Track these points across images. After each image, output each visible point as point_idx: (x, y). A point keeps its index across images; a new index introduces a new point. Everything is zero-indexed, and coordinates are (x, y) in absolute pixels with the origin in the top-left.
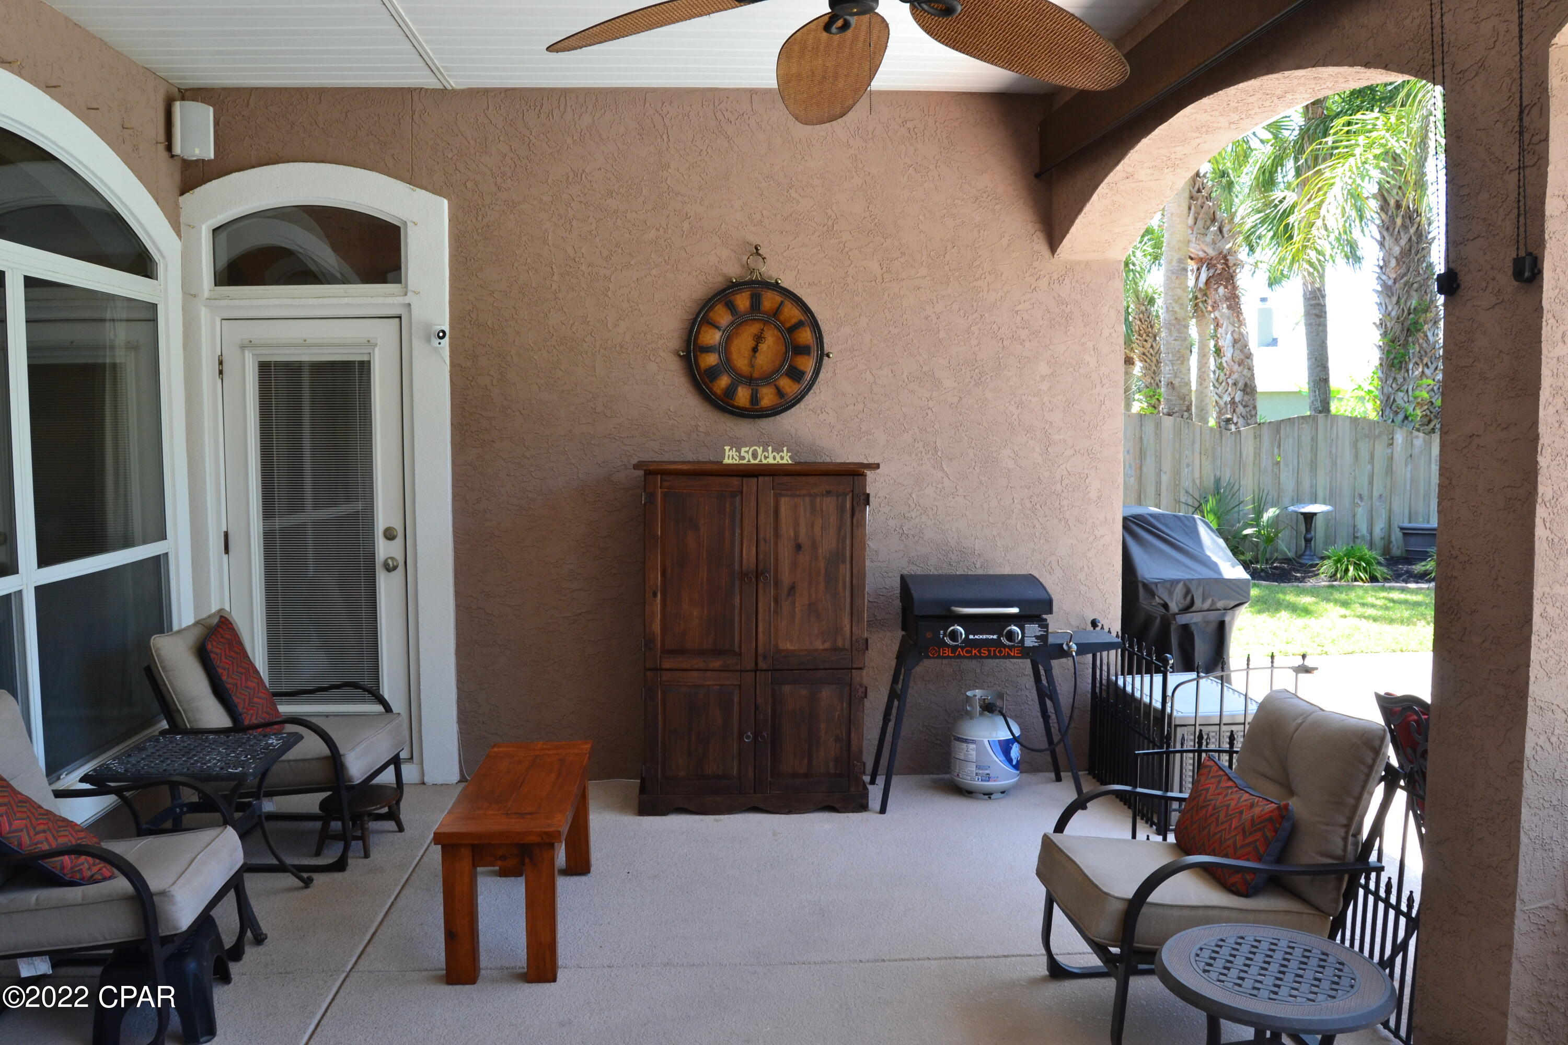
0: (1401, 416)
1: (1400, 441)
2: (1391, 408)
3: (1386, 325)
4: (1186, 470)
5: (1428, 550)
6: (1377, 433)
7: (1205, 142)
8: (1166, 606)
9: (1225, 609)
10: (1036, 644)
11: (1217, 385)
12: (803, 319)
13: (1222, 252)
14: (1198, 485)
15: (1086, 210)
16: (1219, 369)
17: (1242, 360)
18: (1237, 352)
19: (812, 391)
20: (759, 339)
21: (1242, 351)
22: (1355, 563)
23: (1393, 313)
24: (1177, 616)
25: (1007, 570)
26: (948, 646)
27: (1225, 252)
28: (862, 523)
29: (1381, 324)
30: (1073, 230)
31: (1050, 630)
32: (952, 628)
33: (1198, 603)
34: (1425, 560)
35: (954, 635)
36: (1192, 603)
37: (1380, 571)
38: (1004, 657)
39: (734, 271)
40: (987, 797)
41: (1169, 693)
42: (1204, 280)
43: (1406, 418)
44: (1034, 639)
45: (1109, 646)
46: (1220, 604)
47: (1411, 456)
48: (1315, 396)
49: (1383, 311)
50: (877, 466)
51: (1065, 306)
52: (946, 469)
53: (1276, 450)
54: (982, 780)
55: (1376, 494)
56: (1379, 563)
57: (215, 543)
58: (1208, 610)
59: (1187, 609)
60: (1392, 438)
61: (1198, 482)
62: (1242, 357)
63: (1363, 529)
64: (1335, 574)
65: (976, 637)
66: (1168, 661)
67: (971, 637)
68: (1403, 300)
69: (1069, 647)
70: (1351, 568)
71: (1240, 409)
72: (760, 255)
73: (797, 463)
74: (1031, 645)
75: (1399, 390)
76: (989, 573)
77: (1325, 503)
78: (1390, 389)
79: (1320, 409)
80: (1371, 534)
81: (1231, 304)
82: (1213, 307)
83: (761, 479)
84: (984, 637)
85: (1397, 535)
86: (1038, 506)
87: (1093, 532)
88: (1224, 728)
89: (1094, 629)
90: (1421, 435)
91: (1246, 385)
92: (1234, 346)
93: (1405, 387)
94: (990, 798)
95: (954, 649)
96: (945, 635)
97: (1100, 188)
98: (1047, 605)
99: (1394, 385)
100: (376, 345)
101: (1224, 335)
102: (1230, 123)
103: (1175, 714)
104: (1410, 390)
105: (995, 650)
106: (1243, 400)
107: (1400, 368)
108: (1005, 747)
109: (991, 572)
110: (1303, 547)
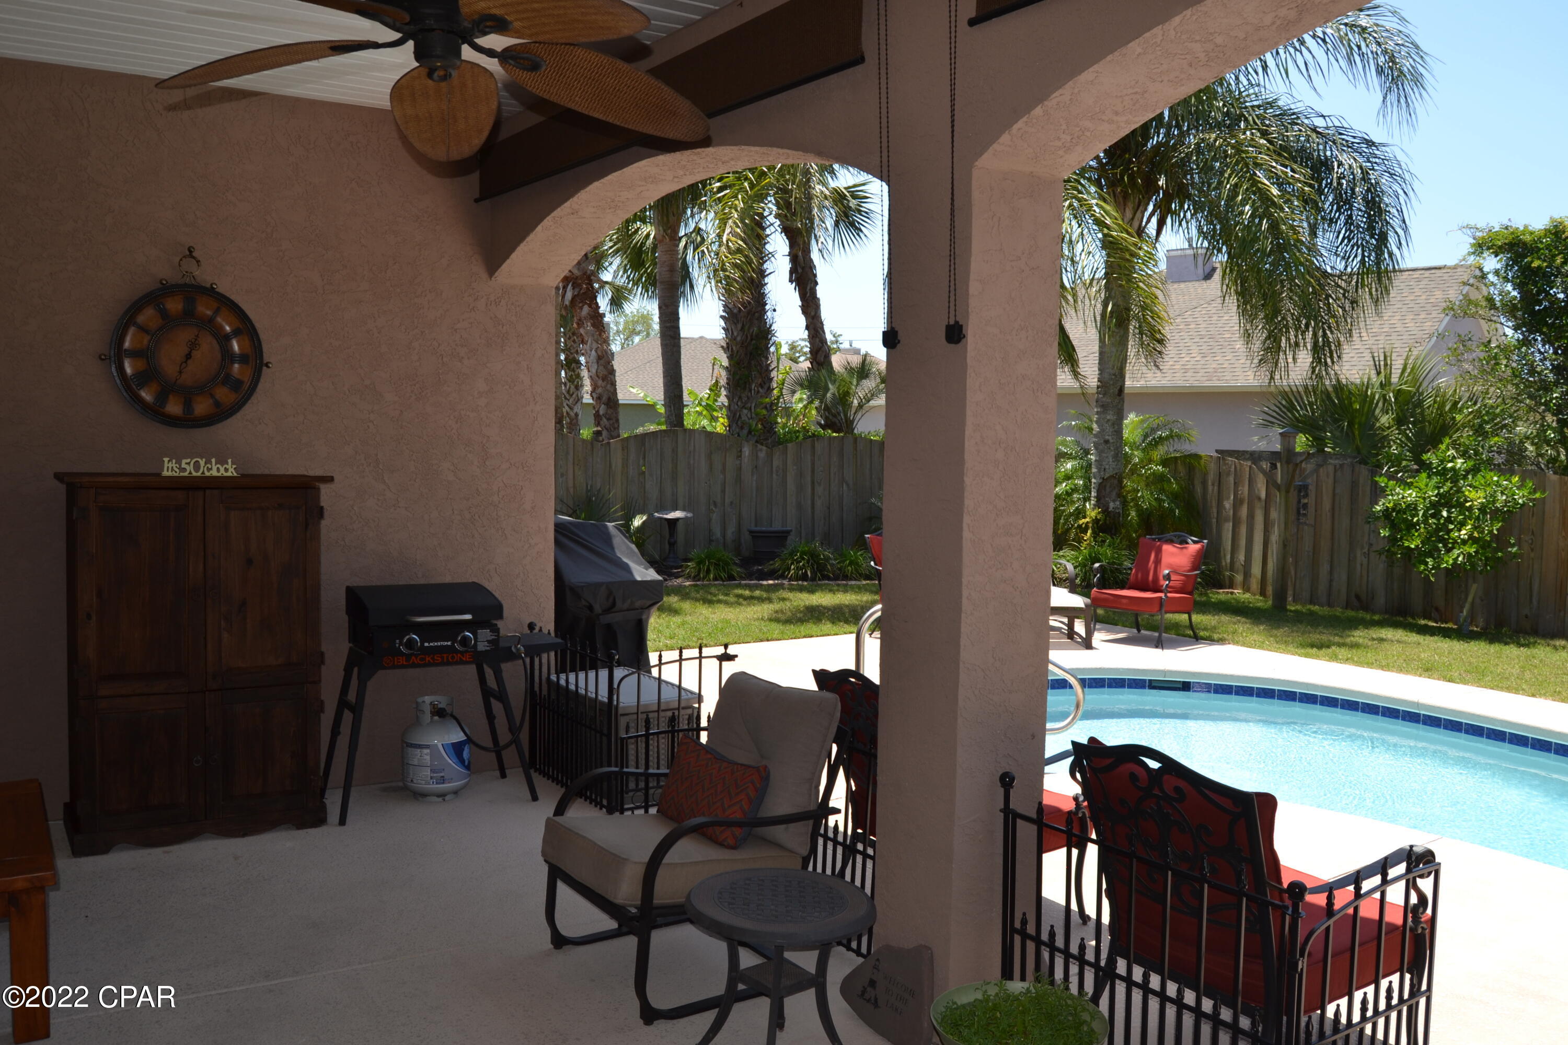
0: (745, 431)
1: (747, 454)
2: (737, 423)
3: (732, 349)
4: (561, 479)
5: (776, 550)
6: (728, 446)
7: (648, 190)
8: (590, 608)
9: (642, 609)
10: (488, 648)
11: (567, 396)
12: (241, 326)
13: (586, 272)
14: (572, 493)
15: (528, 239)
16: (570, 381)
17: (606, 376)
18: (601, 368)
19: (250, 401)
20: (193, 345)
21: (605, 367)
22: (715, 564)
23: (739, 339)
24: (601, 617)
25: (448, 579)
26: (402, 654)
27: (589, 272)
28: (316, 537)
29: (728, 347)
30: (513, 256)
31: (501, 635)
32: (408, 637)
33: (619, 604)
34: (773, 559)
35: (410, 644)
36: (614, 604)
37: (736, 570)
38: (457, 663)
39: (165, 271)
40: (440, 799)
41: (615, 686)
42: (570, 298)
43: (750, 432)
45: (547, 648)
46: (638, 604)
47: (756, 467)
48: (671, 411)
49: (729, 336)
50: (330, 479)
51: (501, 326)
52: (387, 481)
53: (641, 461)
54: (437, 783)
55: (727, 501)
56: (735, 564)
58: (628, 610)
59: (608, 610)
60: (741, 451)
61: (571, 490)
62: (605, 373)
63: (717, 532)
64: (699, 574)
65: (431, 644)
66: (614, 657)
67: (426, 644)
68: (746, 328)
69: (518, 650)
70: (712, 568)
71: (604, 421)
72: (194, 258)
73: (243, 476)
74: (484, 649)
75: (744, 407)
76: (431, 582)
77: (683, 510)
78: (736, 407)
79: (675, 423)
80: (724, 537)
81: (594, 323)
82: (578, 324)
83: (208, 492)
84: (439, 644)
85: (746, 537)
86: (477, 517)
87: (528, 540)
88: (662, 714)
89: (531, 632)
90: (764, 448)
91: (609, 399)
92: (598, 363)
93: (749, 405)
94: (444, 800)
95: (408, 657)
96: (401, 644)
97: (545, 221)
98: (497, 610)
99: (739, 403)
101: (589, 352)
102: (675, 177)
103: (621, 705)
104: (753, 408)
105: (447, 658)
106: (606, 413)
107: (744, 389)
108: (457, 749)
109: (433, 581)
110: (667, 551)
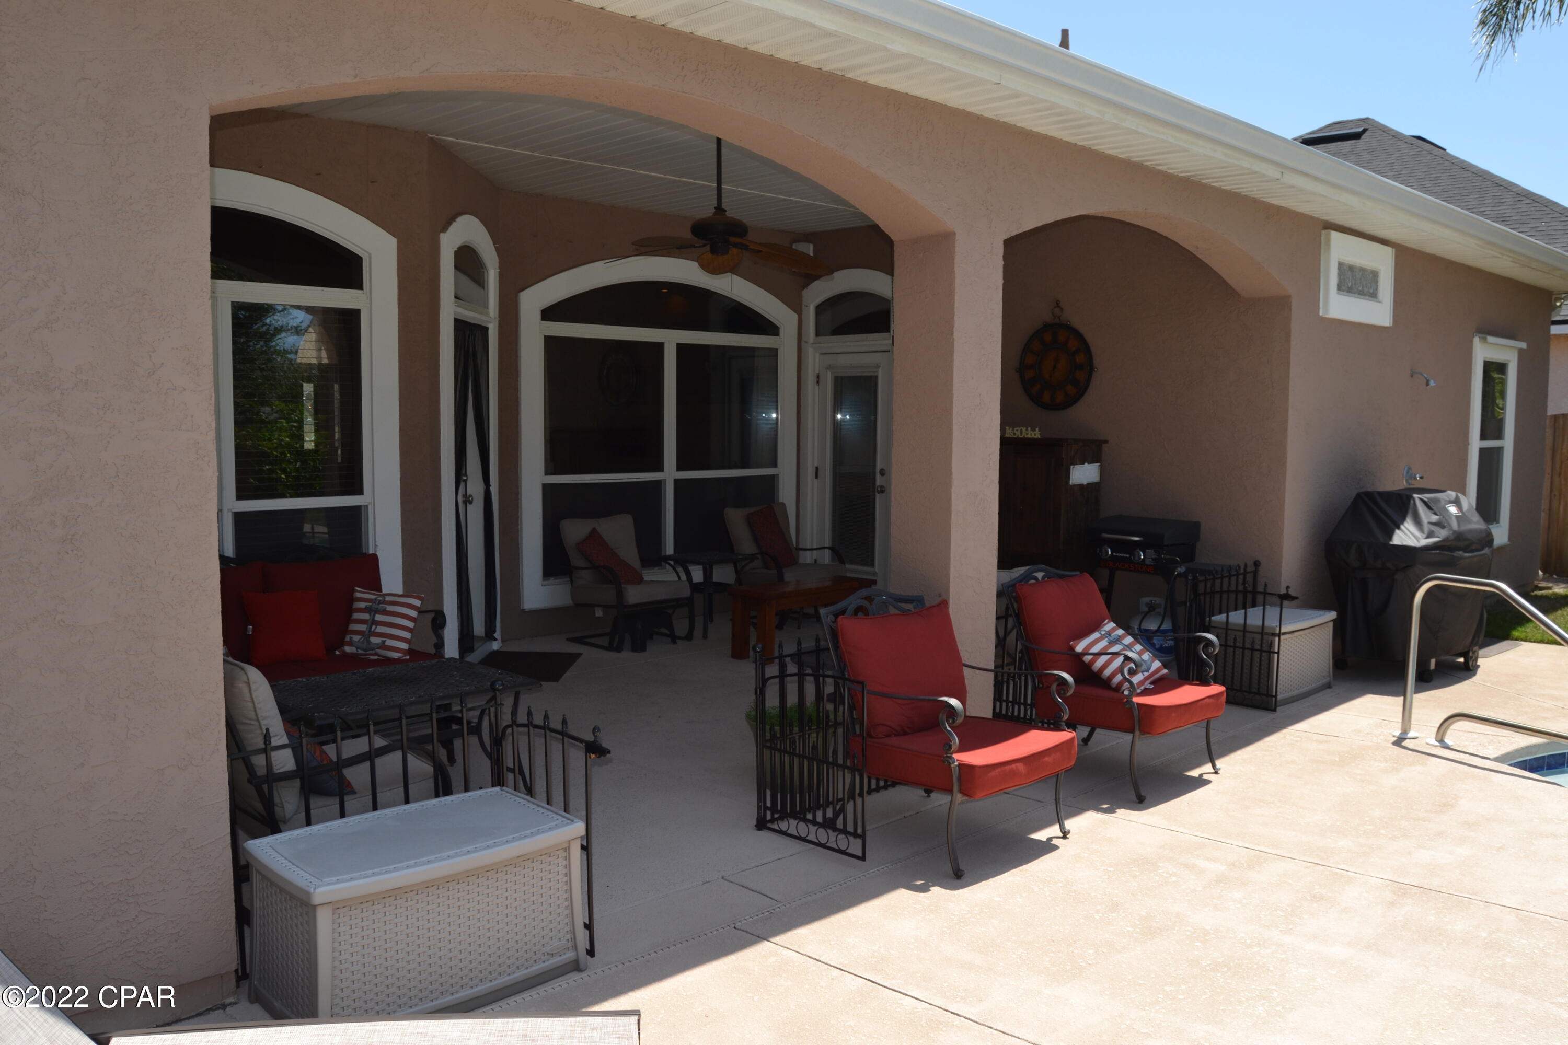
44: (1151, 560)
57: (810, 472)
100: (880, 367)
